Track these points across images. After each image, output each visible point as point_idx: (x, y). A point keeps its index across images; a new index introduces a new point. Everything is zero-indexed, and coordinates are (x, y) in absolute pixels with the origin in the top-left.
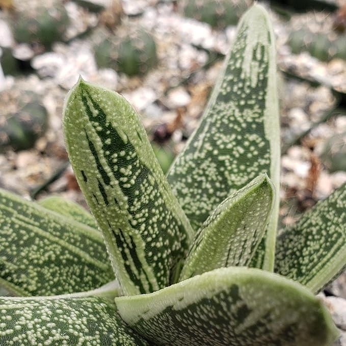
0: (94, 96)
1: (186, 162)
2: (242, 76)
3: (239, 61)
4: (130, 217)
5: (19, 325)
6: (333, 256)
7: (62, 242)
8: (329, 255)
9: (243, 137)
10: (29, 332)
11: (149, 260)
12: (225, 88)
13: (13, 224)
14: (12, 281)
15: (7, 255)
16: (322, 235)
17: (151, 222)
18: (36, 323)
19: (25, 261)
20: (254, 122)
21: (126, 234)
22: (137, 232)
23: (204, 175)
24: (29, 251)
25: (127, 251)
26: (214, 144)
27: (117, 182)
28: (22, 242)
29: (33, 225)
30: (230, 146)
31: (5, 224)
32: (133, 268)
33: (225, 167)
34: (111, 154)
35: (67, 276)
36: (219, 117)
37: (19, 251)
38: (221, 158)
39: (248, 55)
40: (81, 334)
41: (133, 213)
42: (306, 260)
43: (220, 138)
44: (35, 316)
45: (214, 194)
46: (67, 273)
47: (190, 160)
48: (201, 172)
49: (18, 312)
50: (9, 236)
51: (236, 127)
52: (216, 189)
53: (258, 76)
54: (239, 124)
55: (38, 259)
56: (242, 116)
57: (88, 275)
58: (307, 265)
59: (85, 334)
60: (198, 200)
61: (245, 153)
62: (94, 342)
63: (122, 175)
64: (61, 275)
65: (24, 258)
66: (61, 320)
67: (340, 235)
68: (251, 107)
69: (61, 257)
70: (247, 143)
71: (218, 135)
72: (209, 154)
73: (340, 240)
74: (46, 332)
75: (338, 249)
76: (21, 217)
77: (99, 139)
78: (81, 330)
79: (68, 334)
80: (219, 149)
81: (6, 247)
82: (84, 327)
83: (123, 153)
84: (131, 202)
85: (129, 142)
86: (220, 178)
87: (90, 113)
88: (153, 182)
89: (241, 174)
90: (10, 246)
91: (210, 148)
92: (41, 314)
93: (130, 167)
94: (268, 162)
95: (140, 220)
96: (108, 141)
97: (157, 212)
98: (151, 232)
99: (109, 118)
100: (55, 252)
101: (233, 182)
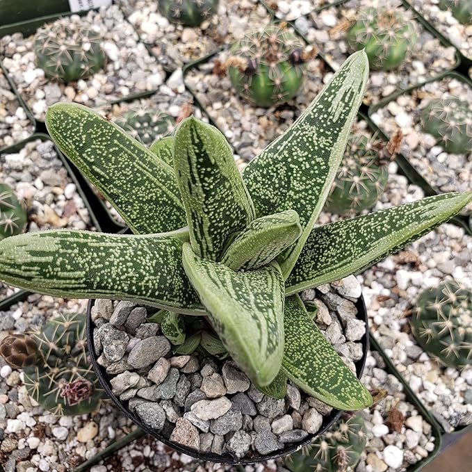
0: (199, 131)
1: (267, 158)
2: (329, 110)
3: (332, 96)
4: (204, 206)
5: (108, 261)
6: (340, 267)
7: (164, 187)
8: (338, 265)
9: (312, 156)
10: (113, 268)
11: (210, 233)
12: (315, 113)
13: (133, 167)
14: (121, 208)
15: (123, 190)
16: (341, 247)
17: (218, 211)
18: (120, 261)
19: (134, 196)
20: (324, 149)
21: (199, 214)
22: (206, 216)
23: (276, 172)
24: (139, 190)
25: (197, 223)
26: (290, 153)
27: (200, 185)
28: (135, 182)
29: (147, 171)
30: (301, 160)
31: (128, 166)
32: (199, 234)
33: (292, 174)
34: (201, 167)
35: (159, 214)
36: (302, 134)
37: (132, 189)
38: (291, 166)
39: (340, 95)
40: (148, 274)
41: (207, 205)
42: (323, 260)
43: (296, 151)
44: (123, 255)
45: (278, 189)
46: (160, 211)
47: (270, 158)
48: (275, 170)
49: (111, 250)
50: (129, 176)
51: (310, 147)
52: (281, 186)
53: (340, 115)
54: (313, 146)
55: (143, 197)
56: (317, 141)
57: (175, 214)
58: (322, 263)
59: (151, 274)
60: (266, 188)
61: (309, 169)
62: (155, 281)
63: (206, 182)
64: (156, 211)
65: (133, 194)
66: (138, 261)
67: (351, 254)
68: (327, 136)
69: (160, 199)
70: (313, 162)
71: (296, 147)
72: (285, 159)
73: (350, 258)
74: (125, 269)
75: (345, 264)
76: (141, 163)
77: (195, 157)
78: (148, 271)
79: (139, 273)
80: (293, 159)
81: (124, 184)
82: (151, 268)
83: (209, 169)
84: (207, 198)
85: (215, 163)
86: (286, 180)
87: (193, 140)
88: (227, 187)
89: (301, 183)
90: (126, 184)
91: (287, 156)
92: (126, 254)
93: (212, 178)
94: (323, 182)
95: (210, 210)
96: (201, 160)
97: (226, 204)
98: (217, 217)
99: (205, 147)
100: (156, 194)
101: (294, 186)
